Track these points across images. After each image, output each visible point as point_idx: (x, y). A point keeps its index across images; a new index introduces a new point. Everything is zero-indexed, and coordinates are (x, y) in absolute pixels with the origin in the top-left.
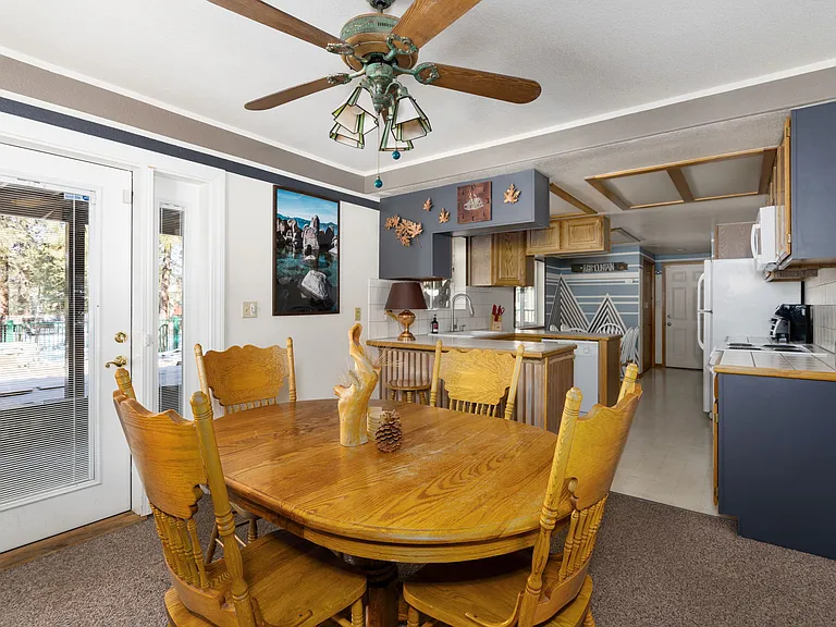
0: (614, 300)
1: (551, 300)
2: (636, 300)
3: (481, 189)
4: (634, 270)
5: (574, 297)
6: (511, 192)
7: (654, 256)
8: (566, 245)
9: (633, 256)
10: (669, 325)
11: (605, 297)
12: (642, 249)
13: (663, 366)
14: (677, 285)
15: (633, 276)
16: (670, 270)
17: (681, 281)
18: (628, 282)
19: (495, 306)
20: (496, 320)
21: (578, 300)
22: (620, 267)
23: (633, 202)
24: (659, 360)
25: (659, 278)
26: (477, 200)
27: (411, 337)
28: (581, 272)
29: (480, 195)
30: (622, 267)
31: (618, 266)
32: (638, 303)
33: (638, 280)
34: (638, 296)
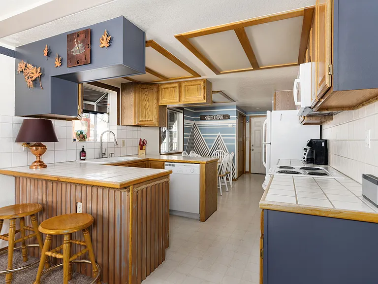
0: (223, 136)
1: (188, 136)
2: (234, 136)
3: (82, 36)
4: (233, 119)
5: (201, 135)
6: (105, 38)
7: (246, 113)
8: (183, 99)
9: (233, 111)
10: (253, 150)
11: (218, 135)
12: (238, 107)
13: (249, 172)
14: (256, 128)
15: (233, 123)
16: (254, 120)
17: (259, 126)
18: (230, 126)
19: (141, 140)
20: (141, 149)
21: (204, 136)
22: (226, 117)
23: (222, 69)
24: (247, 169)
25: (248, 124)
26: (80, 45)
27: (43, 166)
28: (205, 120)
29: (83, 41)
30: (227, 118)
31: (225, 117)
32: (235, 138)
33: (235, 125)
34: (235, 134)
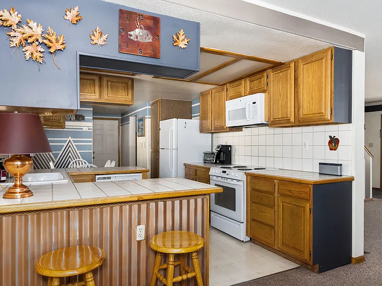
0: (75, 141)
2: (90, 142)
3: (148, 22)
4: (89, 121)
6: (180, 37)
9: (88, 111)
11: (68, 140)
14: (98, 132)
15: (88, 125)
17: (101, 130)
18: (85, 129)
26: (144, 31)
30: (81, 118)
31: (78, 117)
32: (92, 144)
33: (92, 128)
34: (92, 139)
